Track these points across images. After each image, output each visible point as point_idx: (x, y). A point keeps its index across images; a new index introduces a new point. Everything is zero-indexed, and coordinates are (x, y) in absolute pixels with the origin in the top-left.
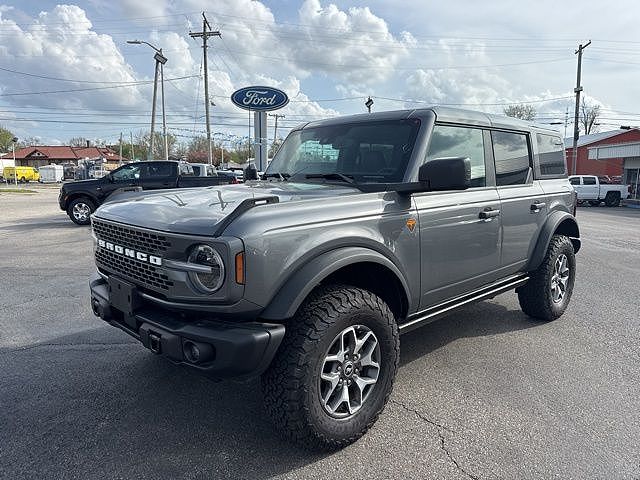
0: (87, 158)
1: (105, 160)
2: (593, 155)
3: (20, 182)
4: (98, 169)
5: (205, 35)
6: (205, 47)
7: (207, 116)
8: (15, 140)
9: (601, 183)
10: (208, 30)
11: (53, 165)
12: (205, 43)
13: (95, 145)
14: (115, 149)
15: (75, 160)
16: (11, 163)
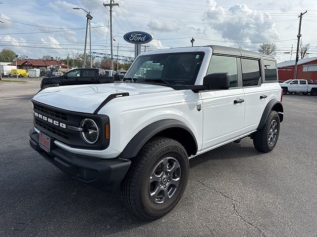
0: (52, 66)
1: (60, 67)
2: (305, 69)
3: (19, 77)
4: (57, 71)
5: (111, 5)
6: (111, 11)
7: (111, 46)
8: (17, 56)
9: (308, 84)
10: (112, 3)
11: (35, 69)
12: (111, 9)
13: (55, 59)
14: (65, 61)
15: (46, 67)
16: (15, 67)
